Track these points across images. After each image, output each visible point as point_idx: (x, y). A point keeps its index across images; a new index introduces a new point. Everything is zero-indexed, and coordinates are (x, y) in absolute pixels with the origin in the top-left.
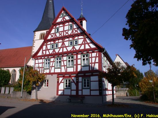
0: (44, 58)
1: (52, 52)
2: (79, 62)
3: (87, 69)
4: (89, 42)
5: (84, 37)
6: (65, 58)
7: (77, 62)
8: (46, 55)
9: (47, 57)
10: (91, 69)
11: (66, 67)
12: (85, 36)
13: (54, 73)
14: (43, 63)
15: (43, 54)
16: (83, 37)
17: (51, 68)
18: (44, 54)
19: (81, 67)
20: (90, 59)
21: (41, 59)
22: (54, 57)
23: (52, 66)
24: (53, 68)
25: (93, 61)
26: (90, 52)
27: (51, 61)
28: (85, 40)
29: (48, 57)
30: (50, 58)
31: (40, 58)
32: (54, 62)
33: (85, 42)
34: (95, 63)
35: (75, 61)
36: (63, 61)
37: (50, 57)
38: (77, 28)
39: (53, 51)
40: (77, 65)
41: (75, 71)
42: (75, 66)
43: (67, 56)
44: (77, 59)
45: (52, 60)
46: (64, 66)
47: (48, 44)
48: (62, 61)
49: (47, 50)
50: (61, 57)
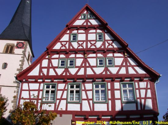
0: (43, 82)
1: (63, 73)
2: (117, 94)
3: (132, 107)
4: (133, 63)
5: (124, 55)
6: (89, 86)
7: (113, 95)
8: (48, 77)
9: (50, 81)
10: (139, 108)
11: (91, 102)
12: (126, 54)
13: (67, 112)
14: (41, 90)
16: (122, 55)
18: (43, 74)
19: (122, 104)
20: (137, 91)
21: (36, 82)
22: (64, 82)
23: (61, 99)
24: (63, 102)
25: (143, 95)
26: (135, 79)
27: (59, 88)
28: (125, 61)
29: (52, 81)
30: (56, 82)
31: (34, 80)
32: (65, 92)
33: (126, 64)
34: (146, 98)
35: (109, 92)
36: (86, 91)
37: (57, 81)
38: (112, 40)
40: (113, 99)
41: (110, 110)
42: (110, 102)
43: (93, 83)
44: (113, 90)
45: (61, 86)
46: (88, 99)
48: (83, 90)
49: (51, 68)
50: (81, 83)
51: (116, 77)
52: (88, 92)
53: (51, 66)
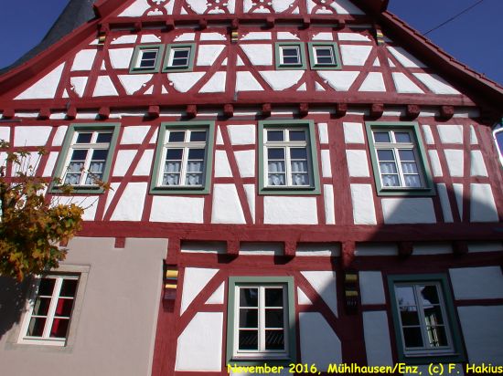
0: (70, 119)
1: (144, 89)
2: (357, 163)
5: (375, 38)
6: (242, 133)
7: (340, 163)
8: (89, 103)
9: (93, 116)
10: (449, 217)
11: (250, 189)
12: (379, 34)
14: (57, 149)
15: (65, 95)
17: (115, 186)
18: (72, 93)
19: (378, 197)
20: (434, 154)
21: (43, 120)
22: (151, 119)
23: (130, 178)
24: (137, 191)
25: (457, 169)
27: (124, 141)
28: (380, 54)
29: (103, 118)
30: (116, 120)
31: (36, 115)
32: (149, 154)
33: (384, 62)
34: (468, 179)
35: (326, 154)
36: (230, 149)
37: (119, 115)
39: (148, 85)
40: (342, 180)
41: (331, 219)
42: (329, 189)
43: (261, 123)
44: (339, 148)
45: (135, 134)
46: (238, 180)
47: (116, 41)
48: (220, 147)
49: (103, 73)
50: (212, 124)
51: (351, 100)
52: (237, 154)
53: (103, 67)
